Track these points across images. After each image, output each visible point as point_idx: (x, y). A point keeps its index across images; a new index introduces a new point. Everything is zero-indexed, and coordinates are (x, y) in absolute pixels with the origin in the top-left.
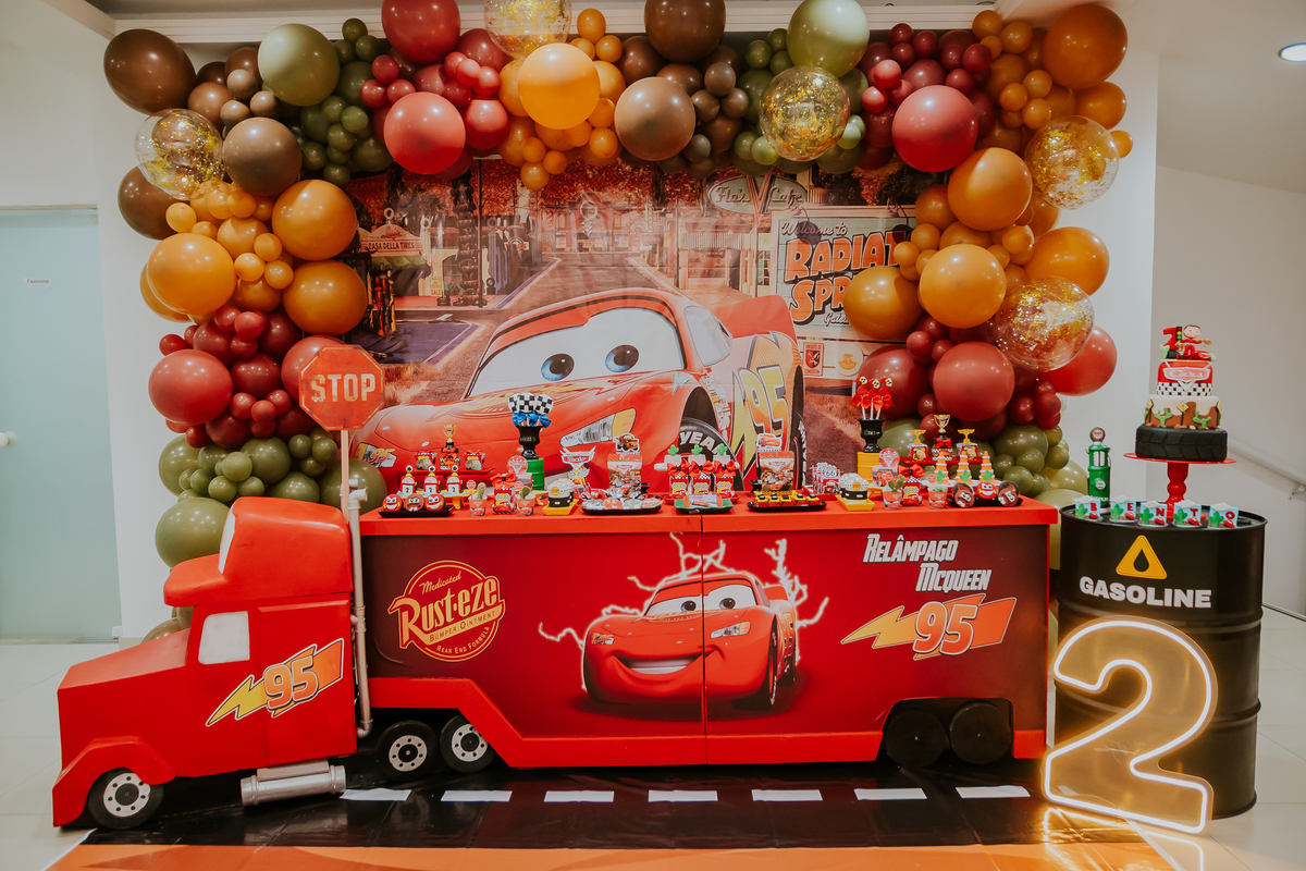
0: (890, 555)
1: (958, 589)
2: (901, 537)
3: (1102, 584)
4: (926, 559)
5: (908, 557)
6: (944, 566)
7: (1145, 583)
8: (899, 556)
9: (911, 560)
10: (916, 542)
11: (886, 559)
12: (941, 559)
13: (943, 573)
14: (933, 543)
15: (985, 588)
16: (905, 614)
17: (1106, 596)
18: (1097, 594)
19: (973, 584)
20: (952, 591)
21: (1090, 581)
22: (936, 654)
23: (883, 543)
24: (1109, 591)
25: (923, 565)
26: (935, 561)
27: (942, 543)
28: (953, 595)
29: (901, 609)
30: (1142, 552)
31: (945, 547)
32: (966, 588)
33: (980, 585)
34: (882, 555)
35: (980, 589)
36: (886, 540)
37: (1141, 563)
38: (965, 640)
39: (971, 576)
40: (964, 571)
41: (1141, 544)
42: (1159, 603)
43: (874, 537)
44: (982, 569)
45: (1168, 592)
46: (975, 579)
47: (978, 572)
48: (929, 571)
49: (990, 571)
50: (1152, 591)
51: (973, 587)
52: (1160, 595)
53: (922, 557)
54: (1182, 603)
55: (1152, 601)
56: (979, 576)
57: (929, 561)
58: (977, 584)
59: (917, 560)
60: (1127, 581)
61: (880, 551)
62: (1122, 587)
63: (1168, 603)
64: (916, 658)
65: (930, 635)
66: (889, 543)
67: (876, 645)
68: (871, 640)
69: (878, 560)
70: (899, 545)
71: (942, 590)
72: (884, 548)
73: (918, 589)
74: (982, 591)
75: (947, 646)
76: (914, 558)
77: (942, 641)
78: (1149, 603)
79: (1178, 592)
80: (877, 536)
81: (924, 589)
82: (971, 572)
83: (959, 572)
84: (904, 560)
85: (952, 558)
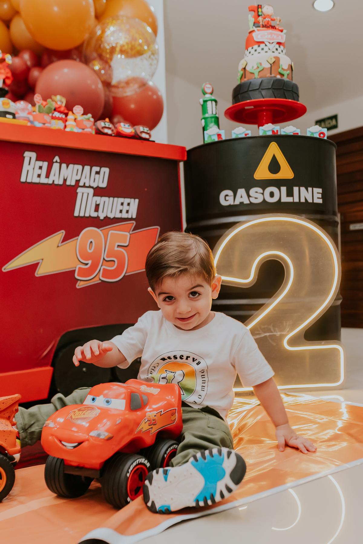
0: (48, 176)
1: (111, 216)
2: (57, 158)
3: (241, 192)
4: (81, 184)
5: (65, 180)
6: (98, 192)
7: (278, 183)
8: (56, 178)
9: (68, 183)
10: (71, 166)
11: (43, 180)
12: (95, 186)
13: (98, 199)
14: (87, 168)
15: (134, 217)
16: (65, 239)
17: (246, 201)
18: (237, 202)
19: (124, 211)
20: (106, 218)
21: (230, 193)
22: (96, 281)
23: (40, 163)
24: (249, 196)
25: (80, 190)
26: (90, 187)
27: (96, 169)
28: (108, 222)
29: (61, 234)
30: (274, 157)
31: (98, 173)
32: (118, 215)
33: (130, 212)
34: (39, 176)
35: (130, 217)
36: (43, 161)
37: (274, 167)
38: (121, 266)
39: (122, 204)
40: (116, 199)
41: (274, 149)
42: (290, 200)
43: (30, 155)
44: (131, 198)
45: (296, 189)
46: (126, 208)
47: (127, 200)
48: (85, 196)
49: (137, 201)
50: (284, 189)
51: (124, 215)
52: (290, 193)
53: (78, 181)
54: (306, 199)
55: (285, 199)
56: (129, 204)
57: (84, 186)
58: (127, 212)
59: (73, 183)
60: (264, 184)
61: (38, 172)
62: (260, 190)
63: (296, 200)
64: (79, 285)
65: (90, 262)
66: (45, 165)
67: (40, 272)
68: (35, 266)
69: (36, 180)
70: (56, 166)
71: (98, 217)
72: (41, 168)
73: (76, 214)
74: (131, 219)
75: (106, 273)
76: (71, 182)
77: (102, 267)
78: (283, 200)
79: (303, 189)
80: (33, 155)
81: (82, 215)
82: (121, 200)
83: (111, 199)
84: (61, 182)
85: (104, 185)
